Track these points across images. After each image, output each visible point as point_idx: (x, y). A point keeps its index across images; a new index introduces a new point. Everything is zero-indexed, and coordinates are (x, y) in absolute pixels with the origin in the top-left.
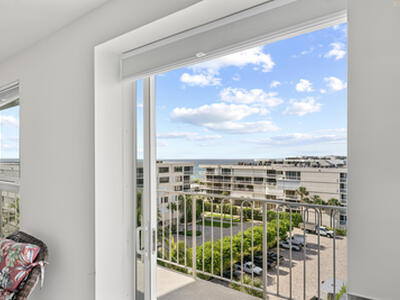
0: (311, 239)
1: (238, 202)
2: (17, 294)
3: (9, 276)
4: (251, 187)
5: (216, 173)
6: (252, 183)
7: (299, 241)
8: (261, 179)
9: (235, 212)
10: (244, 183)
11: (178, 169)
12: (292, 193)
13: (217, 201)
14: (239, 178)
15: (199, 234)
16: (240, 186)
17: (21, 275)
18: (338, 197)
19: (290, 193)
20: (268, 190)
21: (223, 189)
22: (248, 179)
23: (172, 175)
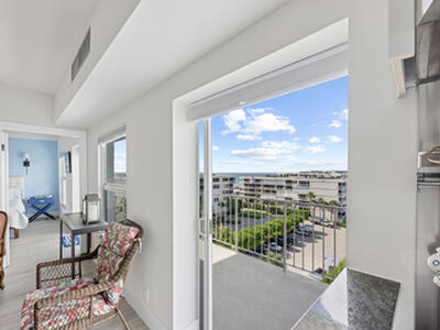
0: (318, 228)
1: (266, 202)
2: (125, 258)
3: (120, 247)
4: (274, 192)
5: (251, 182)
6: (276, 189)
7: (308, 229)
8: (282, 187)
9: (264, 209)
10: (270, 189)
11: (225, 180)
12: (304, 196)
13: (251, 201)
14: (266, 186)
15: (239, 223)
16: (268, 191)
17: (127, 246)
18: (337, 200)
19: (302, 196)
20: (286, 194)
21: (255, 193)
22: (273, 186)
23: (221, 183)
